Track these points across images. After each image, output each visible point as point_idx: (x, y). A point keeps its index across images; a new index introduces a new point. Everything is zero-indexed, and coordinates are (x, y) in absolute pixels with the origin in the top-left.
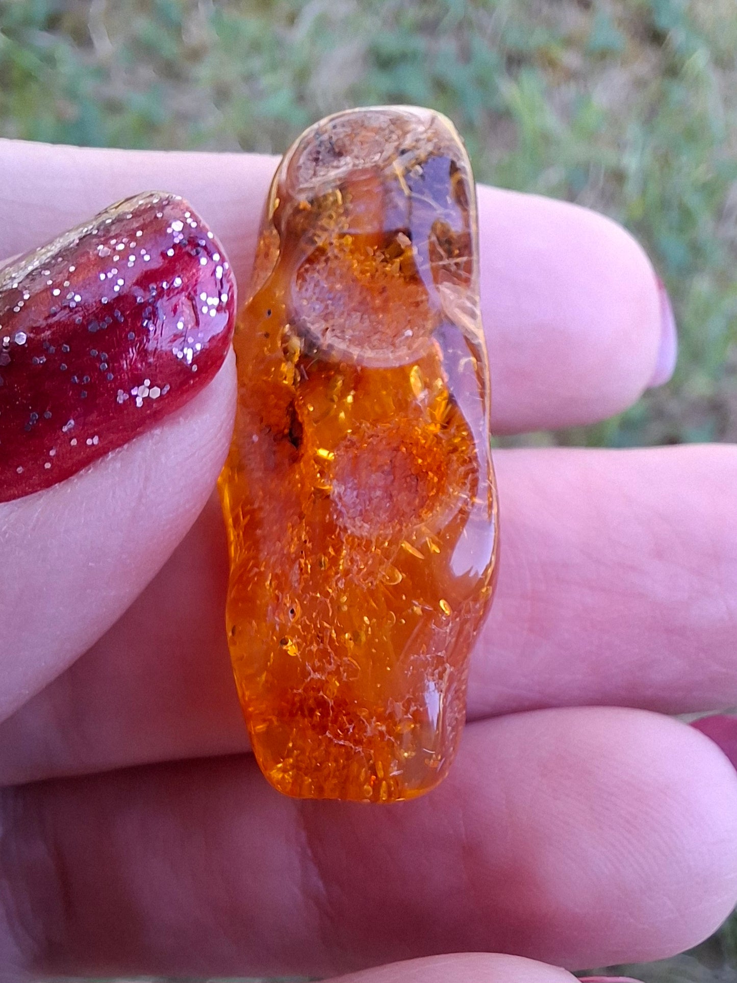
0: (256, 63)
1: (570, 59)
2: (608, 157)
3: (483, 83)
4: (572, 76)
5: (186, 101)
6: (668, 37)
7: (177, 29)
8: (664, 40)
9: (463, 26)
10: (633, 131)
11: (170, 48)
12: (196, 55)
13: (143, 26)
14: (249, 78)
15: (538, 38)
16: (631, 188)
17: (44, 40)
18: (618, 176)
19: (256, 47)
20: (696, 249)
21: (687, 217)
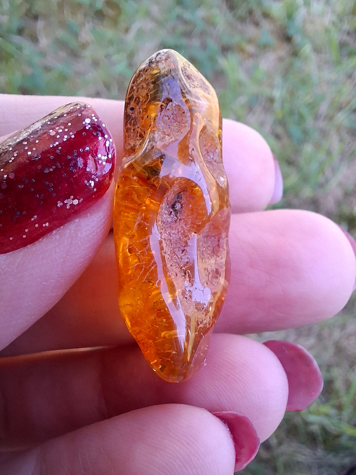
0: (111, 50)
1: (250, 48)
2: (267, 91)
3: (212, 59)
4: (251, 56)
5: (80, 66)
6: (293, 38)
7: (76, 35)
8: (291, 39)
9: (203, 34)
10: (278, 80)
11: (73, 43)
12: (84, 46)
13: (61, 33)
14: (108, 56)
15: (236, 39)
16: (277, 105)
17: (17, 39)
18: (271, 100)
19: (111, 43)
20: (305, 132)
21: (301, 118)
